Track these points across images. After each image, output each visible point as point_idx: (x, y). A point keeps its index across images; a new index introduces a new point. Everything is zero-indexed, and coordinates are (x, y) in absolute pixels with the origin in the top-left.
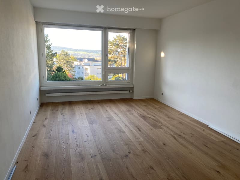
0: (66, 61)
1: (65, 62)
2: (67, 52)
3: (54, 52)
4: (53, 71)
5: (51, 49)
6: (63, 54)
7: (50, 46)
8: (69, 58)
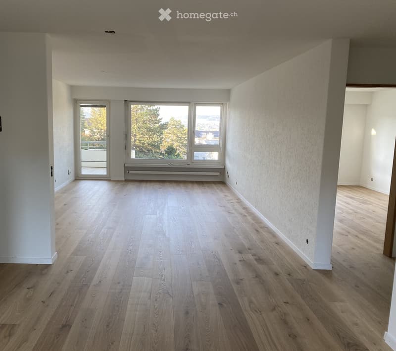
0: (177, 137)
1: (175, 138)
2: (180, 121)
3: (163, 122)
4: (161, 154)
5: (159, 117)
6: (173, 125)
7: (156, 112)
8: (183, 132)
